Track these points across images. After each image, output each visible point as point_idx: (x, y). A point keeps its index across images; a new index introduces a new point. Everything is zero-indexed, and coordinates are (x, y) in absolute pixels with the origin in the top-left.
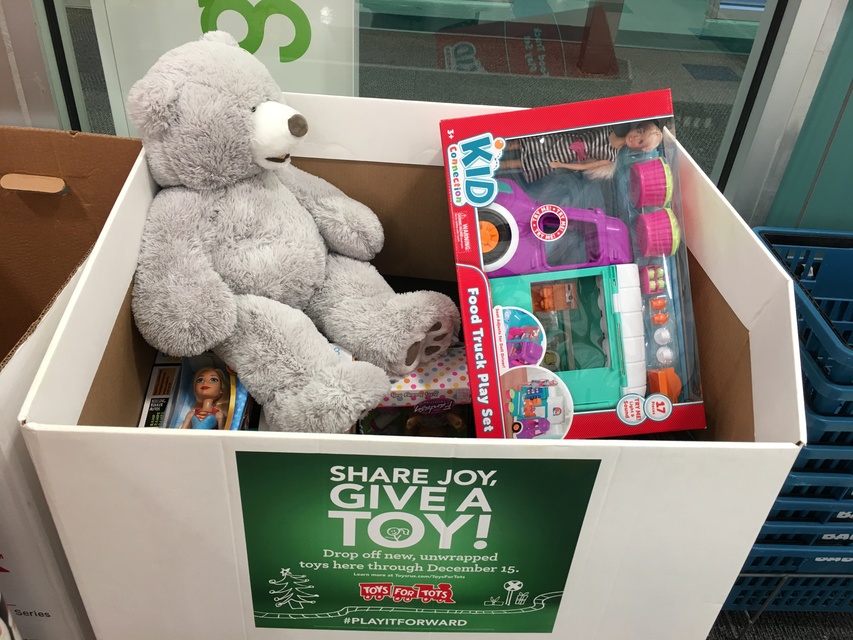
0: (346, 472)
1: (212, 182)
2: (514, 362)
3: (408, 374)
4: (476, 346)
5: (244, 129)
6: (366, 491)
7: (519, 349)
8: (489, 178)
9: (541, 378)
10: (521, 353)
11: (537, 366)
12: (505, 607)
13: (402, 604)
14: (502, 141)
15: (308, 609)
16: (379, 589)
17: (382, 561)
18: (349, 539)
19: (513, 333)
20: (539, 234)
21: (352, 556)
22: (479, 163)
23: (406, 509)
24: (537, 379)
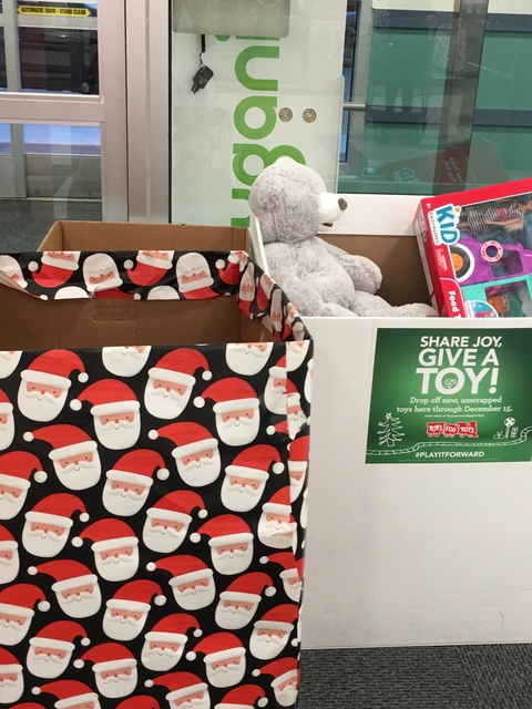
0: (428, 340)
6: (437, 354)
8: (454, 229)
12: (505, 440)
13: (449, 439)
15: (398, 446)
16: (437, 427)
17: (441, 405)
18: (425, 390)
21: (425, 401)
23: (455, 366)
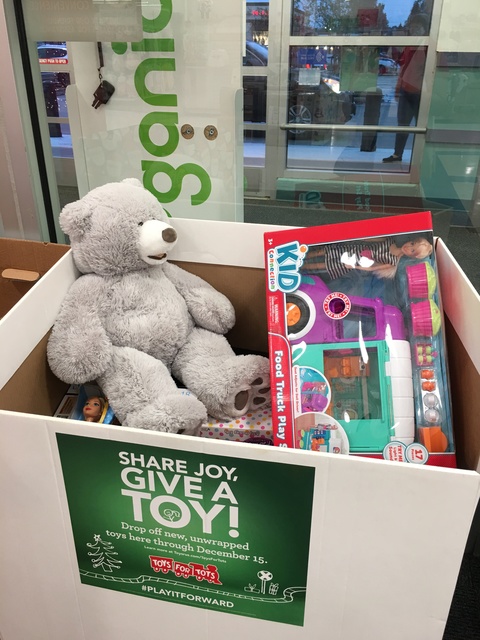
0: (129, 457)
1: (111, 270)
2: (305, 409)
3: (239, 417)
4: (278, 394)
5: (133, 236)
6: (145, 475)
7: (310, 399)
8: (295, 272)
9: (326, 423)
10: (312, 403)
11: (323, 413)
12: (261, 595)
13: (182, 579)
14: (306, 247)
15: (116, 573)
16: (164, 563)
17: (163, 538)
18: (138, 516)
19: (306, 386)
20: (329, 313)
21: (142, 531)
22: (289, 262)
23: (175, 494)
24: (322, 423)
